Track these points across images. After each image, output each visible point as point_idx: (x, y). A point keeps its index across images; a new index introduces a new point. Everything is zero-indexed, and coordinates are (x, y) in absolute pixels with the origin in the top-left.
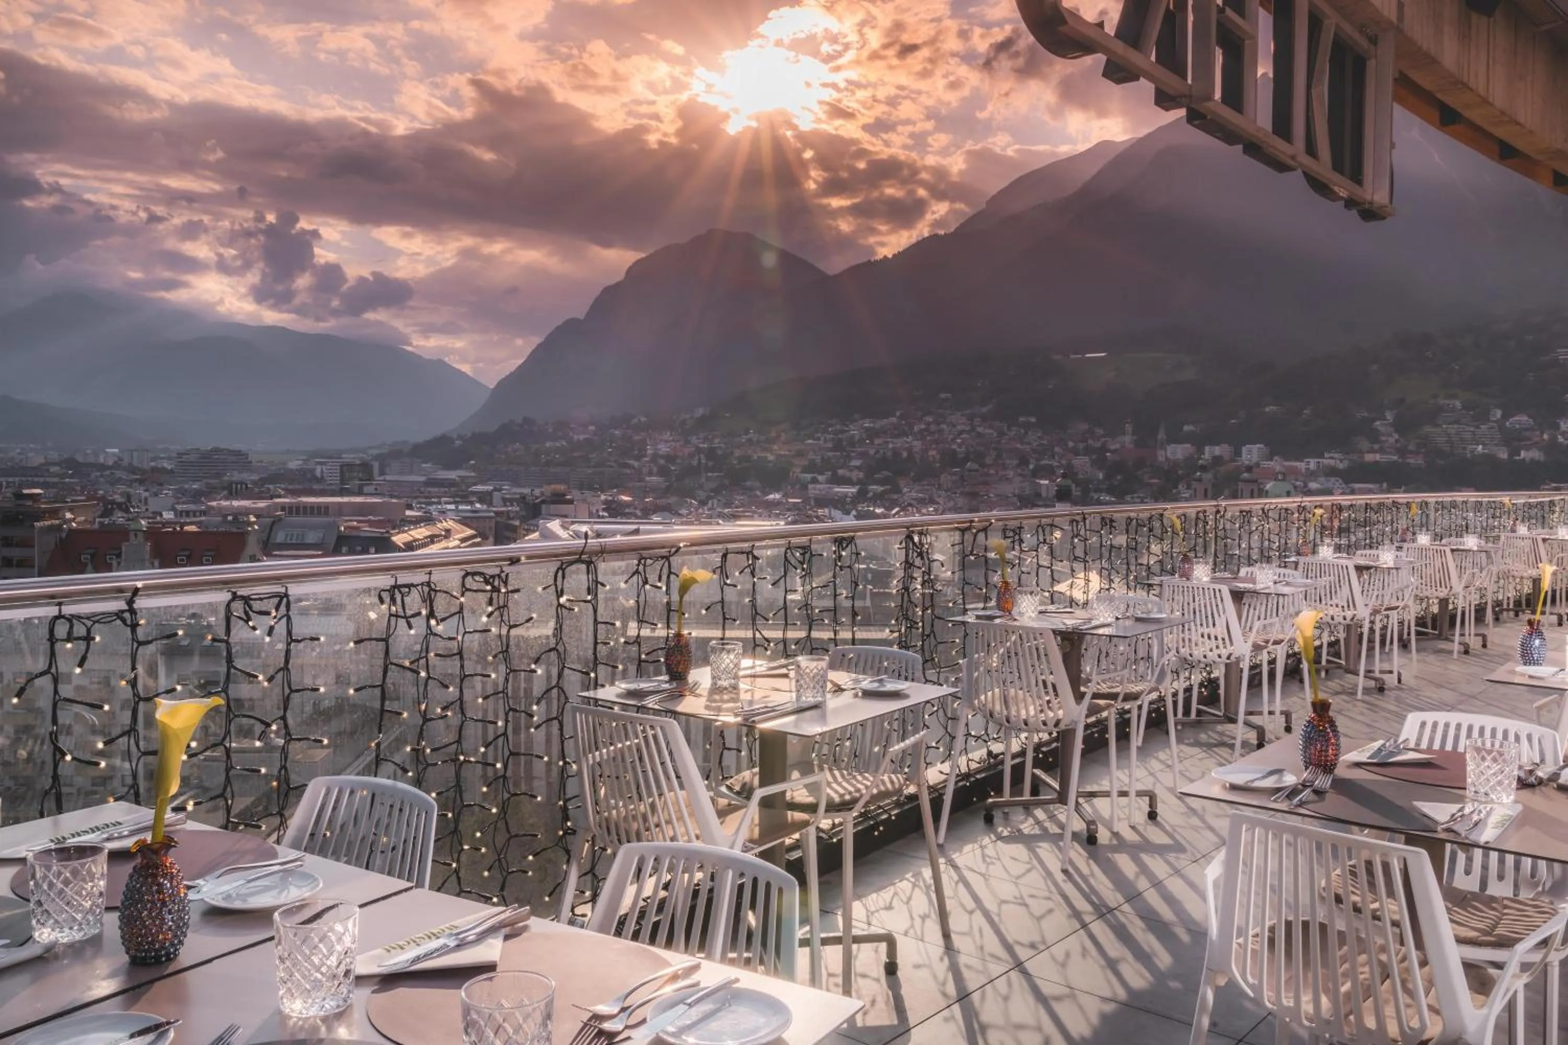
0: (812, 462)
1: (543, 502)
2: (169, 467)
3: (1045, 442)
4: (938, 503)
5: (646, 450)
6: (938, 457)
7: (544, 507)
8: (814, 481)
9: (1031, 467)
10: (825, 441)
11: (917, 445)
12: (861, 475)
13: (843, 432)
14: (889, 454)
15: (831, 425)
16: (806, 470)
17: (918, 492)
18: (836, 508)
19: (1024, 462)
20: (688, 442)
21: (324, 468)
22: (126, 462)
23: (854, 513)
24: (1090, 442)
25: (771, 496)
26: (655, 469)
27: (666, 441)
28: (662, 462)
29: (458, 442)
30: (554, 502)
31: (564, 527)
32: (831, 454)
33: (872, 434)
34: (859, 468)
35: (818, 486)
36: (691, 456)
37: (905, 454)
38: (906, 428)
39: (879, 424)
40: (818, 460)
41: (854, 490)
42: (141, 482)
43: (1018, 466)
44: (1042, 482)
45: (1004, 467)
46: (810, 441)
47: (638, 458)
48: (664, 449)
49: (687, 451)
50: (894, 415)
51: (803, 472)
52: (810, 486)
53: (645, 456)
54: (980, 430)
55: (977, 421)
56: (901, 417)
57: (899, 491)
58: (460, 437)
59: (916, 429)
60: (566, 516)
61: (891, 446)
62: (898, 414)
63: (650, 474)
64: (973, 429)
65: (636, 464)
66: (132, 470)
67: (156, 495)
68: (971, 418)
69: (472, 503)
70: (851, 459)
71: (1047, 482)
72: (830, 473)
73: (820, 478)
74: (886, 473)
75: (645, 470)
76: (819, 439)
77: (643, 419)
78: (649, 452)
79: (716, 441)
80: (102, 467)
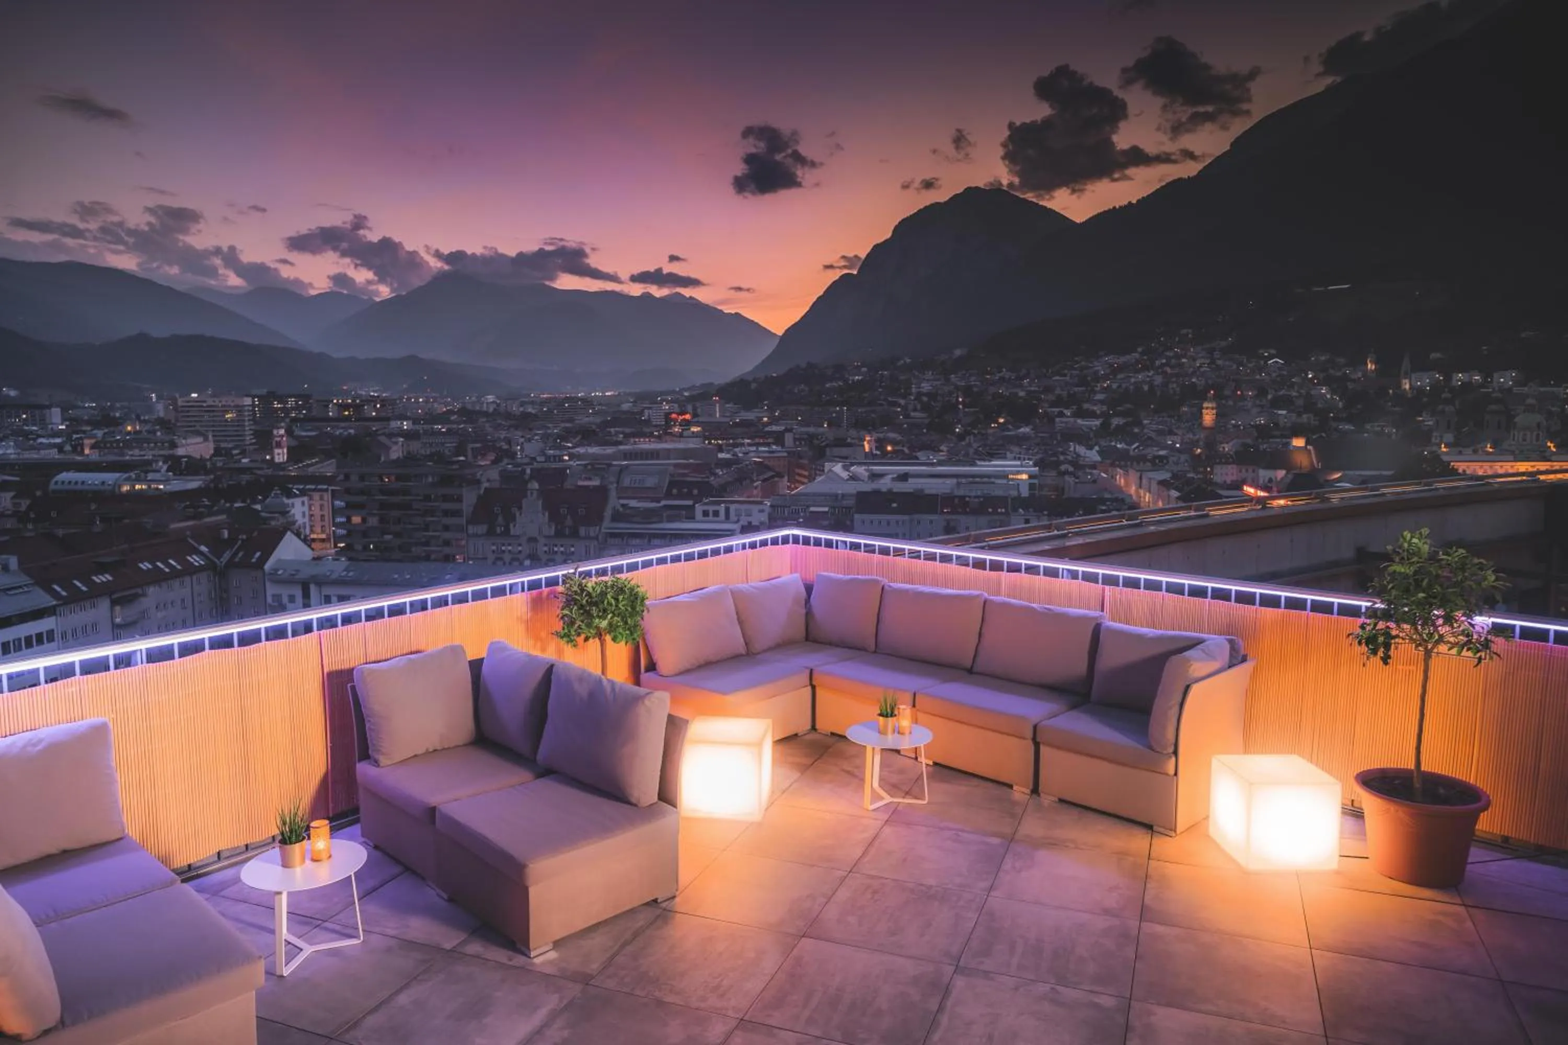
0: (1059, 397)
1: (827, 446)
2: (533, 412)
3: (1285, 373)
4: (1176, 434)
5: (911, 388)
6: (1178, 389)
7: (828, 450)
8: (1061, 415)
9: (1270, 397)
10: (1071, 377)
11: (1158, 380)
12: (1105, 408)
13: (1088, 368)
14: (1132, 387)
15: (1077, 362)
16: (1053, 404)
17: (1158, 423)
18: (1080, 443)
19: (1262, 392)
20: (948, 380)
21: (650, 411)
22: (502, 409)
23: (1097, 448)
24: (1331, 371)
25: (1022, 430)
26: (919, 407)
27: (928, 380)
28: (925, 399)
29: (754, 386)
30: (836, 446)
31: (846, 468)
32: (1076, 389)
33: (1115, 371)
34: (1102, 402)
35: (1064, 420)
36: (950, 393)
37: (1146, 388)
38: (1148, 363)
39: (1122, 359)
40: (1065, 393)
41: (1097, 422)
42: (517, 428)
43: (1256, 396)
44: (1280, 412)
45: (1243, 398)
46: (1057, 378)
47: (904, 397)
48: (926, 387)
49: (946, 389)
50: (1136, 351)
51: (1051, 407)
52: (1057, 420)
53: (910, 394)
54: (1220, 362)
55: (1217, 354)
56: (1142, 353)
57: (1139, 424)
58: (755, 380)
59: (1157, 363)
60: (846, 458)
61: (1133, 380)
62: (1140, 350)
63: (915, 410)
64: (1213, 362)
65: (902, 402)
66: (508, 416)
67: (529, 440)
68: (1211, 352)
69: (768, 445)
70: (1095, 393)
71: (1284, 412)
72: (1075, 407)
73: (1066, 411)
74: (1128, 406)
75: (911, 407)
76: (1065, 375)
77: (908, 361)
78: (914, 390)
79: (973, 378)
80: (486, 414)
